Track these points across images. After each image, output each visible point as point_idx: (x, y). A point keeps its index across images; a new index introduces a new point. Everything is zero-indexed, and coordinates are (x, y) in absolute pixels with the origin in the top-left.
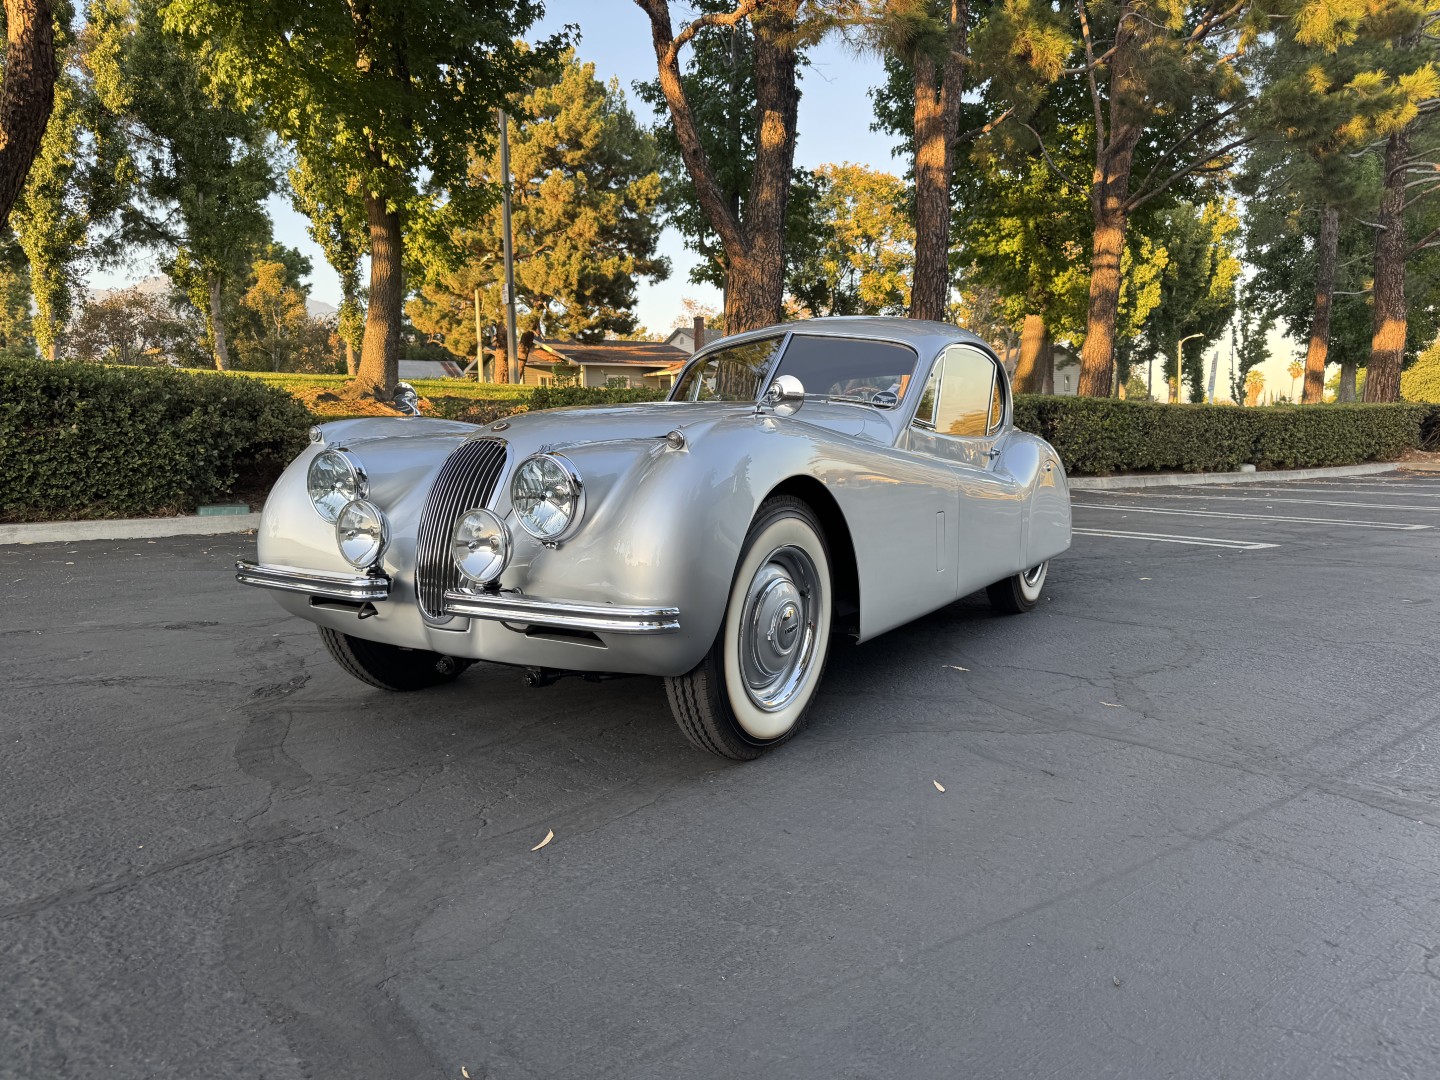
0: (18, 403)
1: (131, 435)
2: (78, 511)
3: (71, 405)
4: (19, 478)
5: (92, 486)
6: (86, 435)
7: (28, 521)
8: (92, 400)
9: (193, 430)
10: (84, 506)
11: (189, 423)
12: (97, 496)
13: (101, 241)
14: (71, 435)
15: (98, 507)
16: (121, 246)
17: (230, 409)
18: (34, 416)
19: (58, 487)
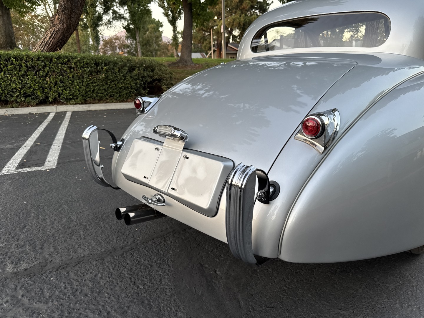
0: (88, 68)
1: (119, 77)
2: (106, 100)
3: (102, 68)
4: (90, 91)
5: (109, 93)
6: (107, 77)
7: (93, 103)
8: (108, 67)
9: (136, 75)
10: (107, 99)
11: (135, 73)
12: (111, 96)
13: (107, 21)
14: (103, 78)
15: (111, 99)
16: (112, 22)
17: (146, 68)
18: (93, 72)
19: (100, 93)
